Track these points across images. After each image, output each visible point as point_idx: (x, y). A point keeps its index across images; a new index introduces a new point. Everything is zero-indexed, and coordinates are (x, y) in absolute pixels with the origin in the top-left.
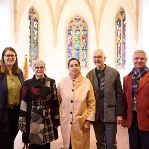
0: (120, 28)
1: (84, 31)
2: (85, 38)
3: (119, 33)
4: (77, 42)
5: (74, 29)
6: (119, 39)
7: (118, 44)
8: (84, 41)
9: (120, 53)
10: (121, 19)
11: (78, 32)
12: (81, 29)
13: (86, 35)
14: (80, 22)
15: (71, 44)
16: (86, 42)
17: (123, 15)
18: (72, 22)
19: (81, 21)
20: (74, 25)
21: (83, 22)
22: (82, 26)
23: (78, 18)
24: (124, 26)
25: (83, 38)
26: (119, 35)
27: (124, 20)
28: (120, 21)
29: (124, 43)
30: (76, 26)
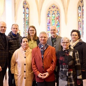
0: (80, 12)
1: (58, 14)
2: (58, 18)
3: (80, 15)
4: (53, 21)
5: (51, 13)
6: (80, 19)
7: (79, 22)
8: (58, 20)
9: (80, 27)
10: (81, 6)
11: (54, 15)
12: (56, 13)
13: (59, 16)
14: (55, 9)
15: (50, 22)
16: (59, 21)
17: (82, 3)
18: (50, 8)
19: (56, 8)
20: (51, 11)
21: (57, 8)
22: (57, 11)
23: (53, 6)
24: (83, 10)
25: (57, 19)
26: (80, 16)
27: (83, 6)
28: (80, 7)
29: (83, 21)
30: (52, 11)
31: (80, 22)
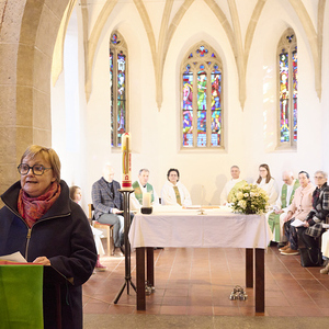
0: (286, 69)
1: (215, 74)
2: (217, 87)
3: (284, 78)
4: (202, 97)
5: (195, 70)
6: (285, 91)
7: (282, 100)
8: (215, 93)
9: (287, 117)
10: (289, 51)
11: (203, 77)
12: (209, 70)
13: (219, 82)
14: (207, 58)
15: (190, 100)
16: (219, 96)
17: (293, 43)
18: (191, 56)
19: (210, 54)
20: (195, 63)
21: (214, 56)
22: (212, 65)
23: (202, 49)
24: (295, 64)
25: (213, 89)
26: (284, 82)
27: (295, 52)
28: (286, 54)
29: (295, 99)
30: (198, 65)
31: (285, 102)
